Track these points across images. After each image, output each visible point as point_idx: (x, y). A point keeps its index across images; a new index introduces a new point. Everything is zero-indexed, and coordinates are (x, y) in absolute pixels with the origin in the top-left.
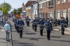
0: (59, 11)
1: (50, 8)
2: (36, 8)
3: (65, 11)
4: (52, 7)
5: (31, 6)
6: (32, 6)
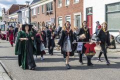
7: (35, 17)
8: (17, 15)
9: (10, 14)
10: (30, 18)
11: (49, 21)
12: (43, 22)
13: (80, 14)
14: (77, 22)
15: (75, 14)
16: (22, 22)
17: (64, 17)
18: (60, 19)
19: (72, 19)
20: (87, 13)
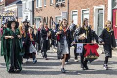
0: (77, 13)
1: (57, 6)
2: (27, 7)
3: (88, 12)
4: (62, 5)
5: (17, 3)
6: (20, 2)
7: (40, 10)
8: (16, 7)
9: (6, 5)
10: (33, 11)
11: (60, 16)
12: (51, 17)
13: (103, 7)
14: (99, 19)
15: (96, 8)
16: (22, 16)
17: (80, 10)
18: (74, 13)
19: (92, 15)
20: (113, 7)
